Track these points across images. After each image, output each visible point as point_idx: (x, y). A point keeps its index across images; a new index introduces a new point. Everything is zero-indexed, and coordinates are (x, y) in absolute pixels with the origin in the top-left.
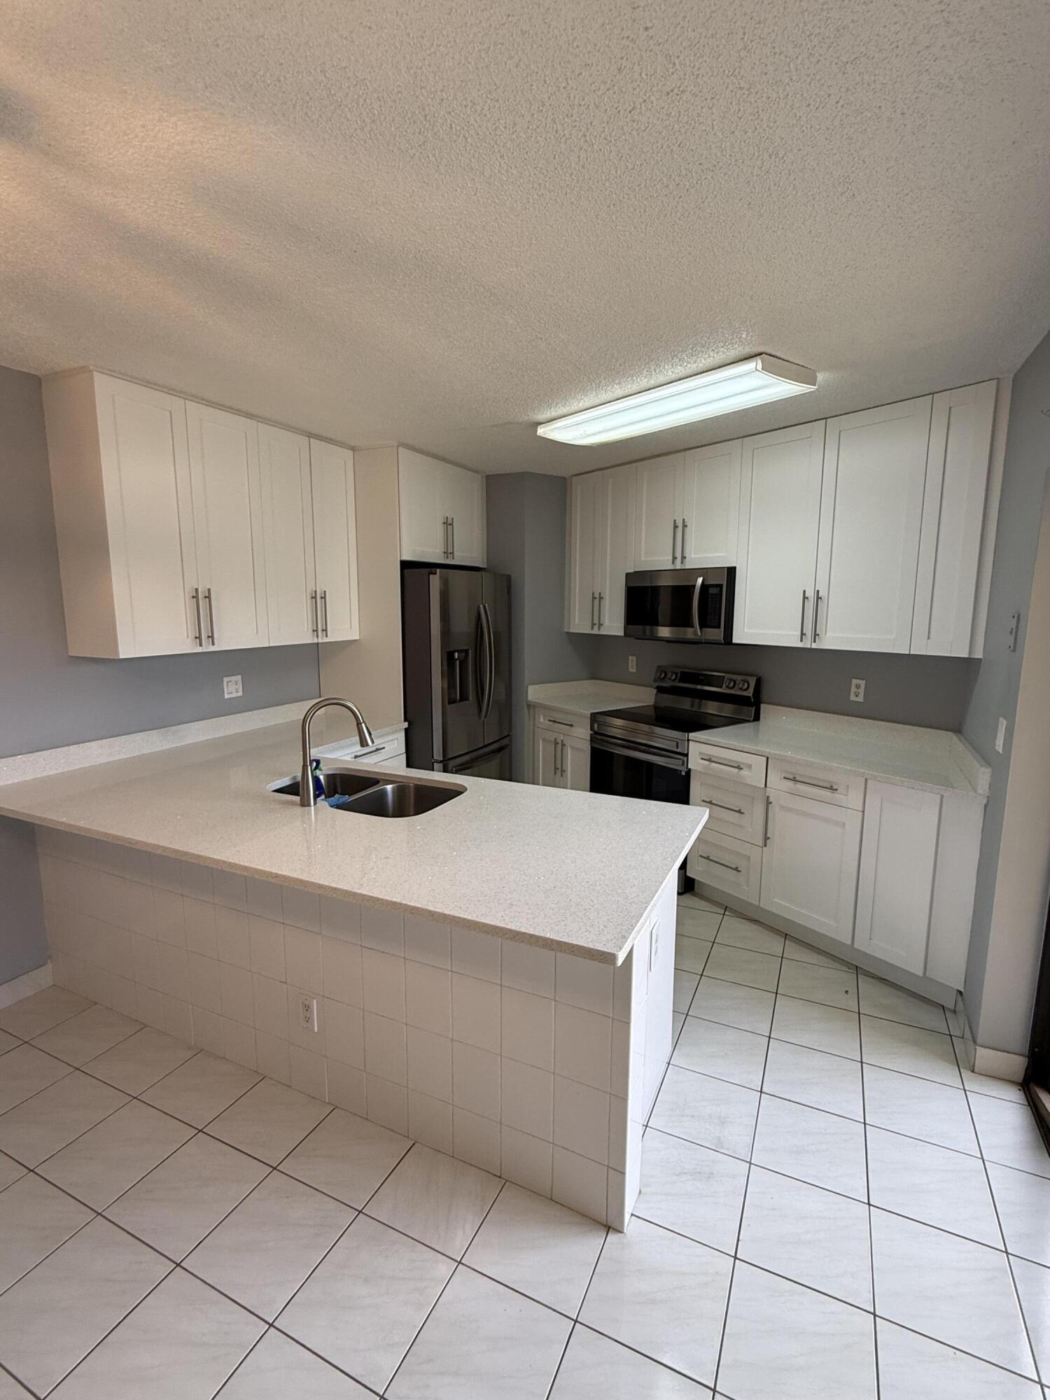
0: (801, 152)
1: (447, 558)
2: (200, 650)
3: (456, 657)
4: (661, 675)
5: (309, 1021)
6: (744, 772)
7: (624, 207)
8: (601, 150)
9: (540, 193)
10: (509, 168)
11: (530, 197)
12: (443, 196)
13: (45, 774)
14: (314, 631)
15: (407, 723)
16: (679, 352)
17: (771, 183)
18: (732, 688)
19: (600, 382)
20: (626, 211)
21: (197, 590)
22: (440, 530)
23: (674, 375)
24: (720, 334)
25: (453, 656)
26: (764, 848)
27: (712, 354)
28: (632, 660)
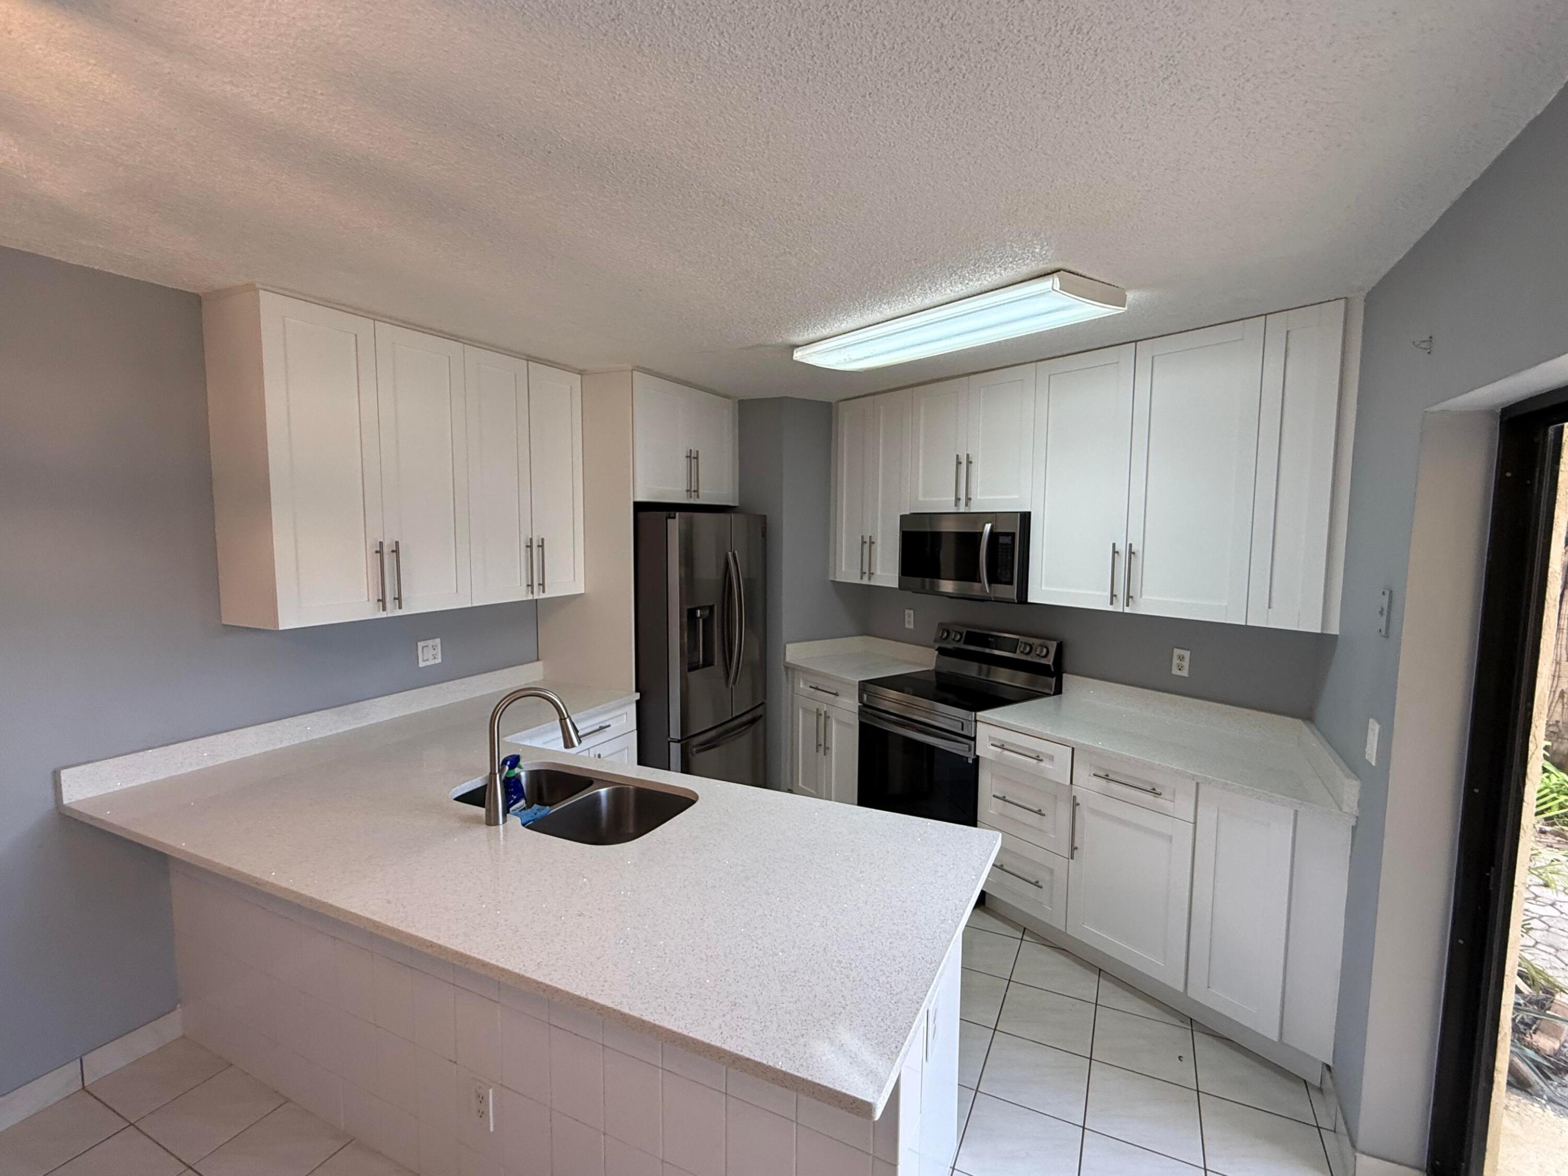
0: (1112, 26)
1: (691, 497)
2: (383, 615)
3: (699, 615)
4: (943, 634)
5: (483, 1117)
6: (1045, 765)
7: (883, 97)
8: (849, 24)
9: (774, 80)
10: (732, 49)
11: (763, 85)
12: (651, 84)
13: (182, 771)
14: (528, 586)
15: (638, 694)
16: (958, 269)
17: (1073, 66)
18: (1028, 654)
19: (865, 301)
20: (886, 103)
21: (381, 543)
22: (683, 463)
23: (952, 294)
24: (1008, 248)
25: (695, 613)
26: (1071, 860)
27: (998, 270)
28: (909, 614)
